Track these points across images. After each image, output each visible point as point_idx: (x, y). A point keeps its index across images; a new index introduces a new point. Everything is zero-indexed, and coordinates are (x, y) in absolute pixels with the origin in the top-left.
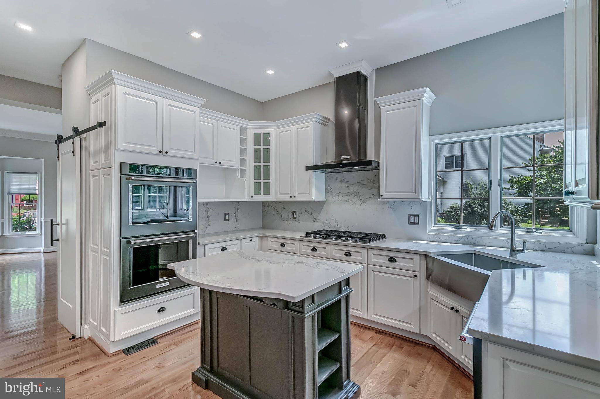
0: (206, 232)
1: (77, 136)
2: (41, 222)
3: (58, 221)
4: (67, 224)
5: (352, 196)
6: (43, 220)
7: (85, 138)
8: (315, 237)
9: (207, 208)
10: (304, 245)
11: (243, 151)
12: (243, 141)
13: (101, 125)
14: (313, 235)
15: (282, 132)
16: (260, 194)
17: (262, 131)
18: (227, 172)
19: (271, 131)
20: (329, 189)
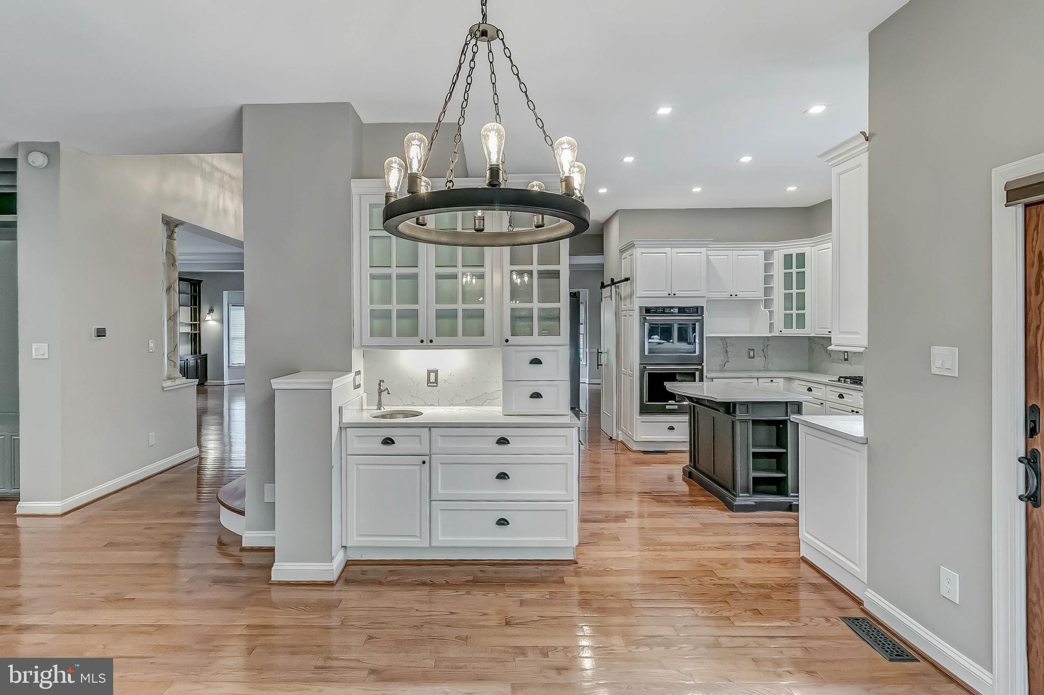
1: (613, 285)
2: (586, 352)
3: (602, 350)
4: (607, 353)
6: (587, 351)
7: (618, 286)
8: (845, 382)
9: (725, 344)
10: (831, 391)
11: (768, 279)
12: (768, 267)
13: (627, 279)
14: (849, 380)
15: (820, 250)
16: (791, 327)
17: (794, 251)
18: (749, 304)
19: (806, 250)
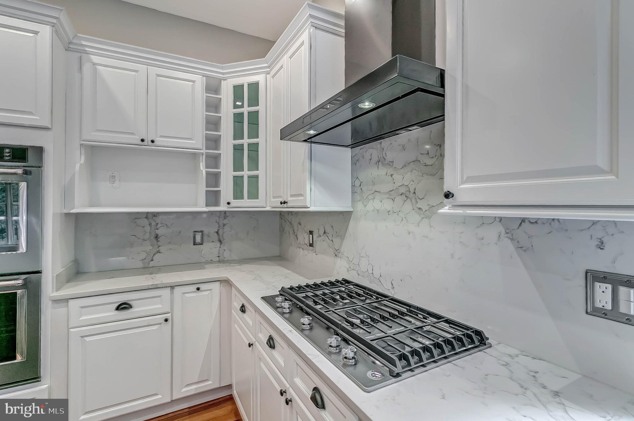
0: (152, 264)
5: (399, 200)
9: (153, 224)
16: (242, 198)
17: (245, 80)
19: (261, 78)
20: (357, 183)
